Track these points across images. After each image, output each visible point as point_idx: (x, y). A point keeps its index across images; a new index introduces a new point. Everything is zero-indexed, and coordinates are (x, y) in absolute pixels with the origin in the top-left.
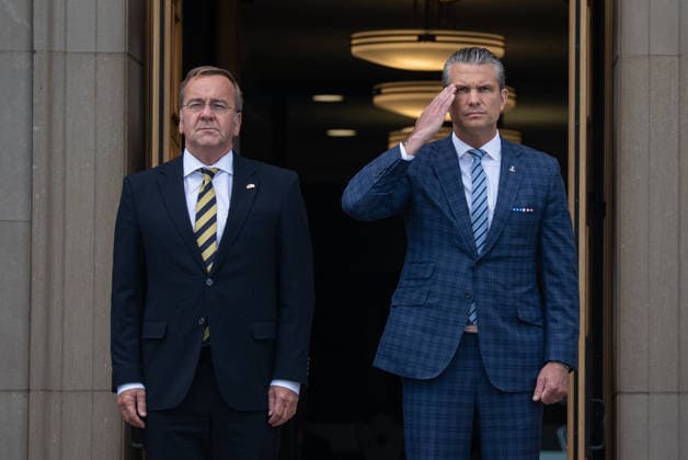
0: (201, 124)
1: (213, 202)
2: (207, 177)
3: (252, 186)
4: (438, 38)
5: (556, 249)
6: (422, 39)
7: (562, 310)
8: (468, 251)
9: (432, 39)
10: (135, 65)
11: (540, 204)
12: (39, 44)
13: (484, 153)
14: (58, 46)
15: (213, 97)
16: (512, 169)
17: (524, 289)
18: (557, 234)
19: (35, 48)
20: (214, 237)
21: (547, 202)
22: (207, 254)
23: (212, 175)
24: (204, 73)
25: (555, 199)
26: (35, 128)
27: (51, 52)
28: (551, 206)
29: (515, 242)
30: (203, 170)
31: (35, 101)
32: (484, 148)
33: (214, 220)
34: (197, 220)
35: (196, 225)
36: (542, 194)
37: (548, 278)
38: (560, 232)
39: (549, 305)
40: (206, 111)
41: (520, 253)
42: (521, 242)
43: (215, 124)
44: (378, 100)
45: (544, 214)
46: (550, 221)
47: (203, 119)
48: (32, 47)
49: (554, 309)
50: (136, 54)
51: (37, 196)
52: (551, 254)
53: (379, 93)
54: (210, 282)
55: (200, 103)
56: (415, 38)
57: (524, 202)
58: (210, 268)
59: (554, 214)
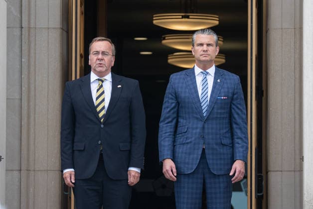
0: (98, 62)
1: (103, 92)
2: (100, 82)
3: (120, 86)
4: (190, 17)
5: (238, 114)
6: (183, 17)
7: (241, 139)
9: (188, 17)
10: (65, 33)
11: (230, 95)
12: (25, 24)
13: (208, 73)
14: (32, 25)
15: (103, 50)
16: (219, 81)
18: (237, 107)
19: (23, 26)
20: (104, 108)
21: (233, 94)
22: (101, 115)
24: (99, 40)
25: (237, 93)
26: (23, 60)
27: (29, 28)
28: (235, 96)
30: (99, 80)
31: (23, 48)
33: (103, 100)
34: (96, 100)
35: (96, 103)
36: (231, 91)
37: (234, 126)
38: (239, 106)
39: (235, 137)
40: (100, 56)
41: (222, 116)
42: (223, 111)
43: (103, 62)
44: (164, 42)
45: (232, 99)
46: (234, 102)
47: (99, 59)
48: (21, 26)
49: (238, 138)
50: (65, 28)
51: (23, 89)
52: (236, 116)
53: (164, 39)
54: (102, 126)
55: (97, 53)
56: (181, 17)
57: (223, 94)
58: (102, 120)
59: (237, 99)
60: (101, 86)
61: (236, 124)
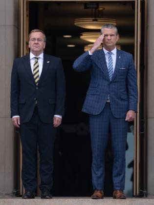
0: (35, 45)
1: (38, 66)
2: (36, 59)
3: (48, 62)
6: (94, 20)
7: (133, 95)
8: (108, 80)
9: (96, 20)
10: (16, 29)
11: (127, 67)
13: (112, 53)
15: (38, 38)
17: (123, 90)
18: (132, 75)
20: (38, 76)
21: (129, 66)
22: (37, 80)
23: (38, 59)
24: (36, 31)
28: (130, 68)
29: (120, 77)
30: (35, 58)
32: (112, 52)
33: (38, 71)
35: (33, 73)
37: (129, 87)
40: (36, 42)
42: (122, 77)
43: (38, 45)
45: (128, 69)
46: (130, 72)
47: (35, 44)
49: (131, 95)
50: (16, 25)
52: (130, 80)
53: (82, 35)
54: (37, 88)
55: (34, 39)
56: (92, 20)
57: (123, 66)
58: (37, 84)
59: (131, 69)
60: (37, 62)
61: (131, 86)
